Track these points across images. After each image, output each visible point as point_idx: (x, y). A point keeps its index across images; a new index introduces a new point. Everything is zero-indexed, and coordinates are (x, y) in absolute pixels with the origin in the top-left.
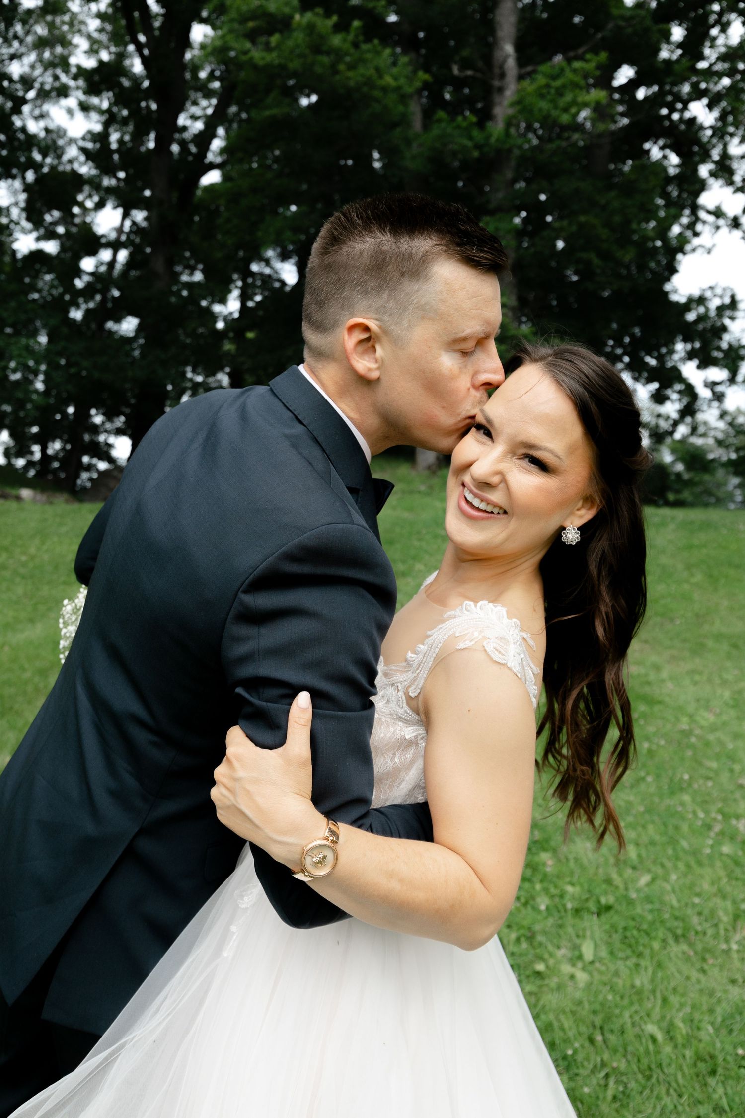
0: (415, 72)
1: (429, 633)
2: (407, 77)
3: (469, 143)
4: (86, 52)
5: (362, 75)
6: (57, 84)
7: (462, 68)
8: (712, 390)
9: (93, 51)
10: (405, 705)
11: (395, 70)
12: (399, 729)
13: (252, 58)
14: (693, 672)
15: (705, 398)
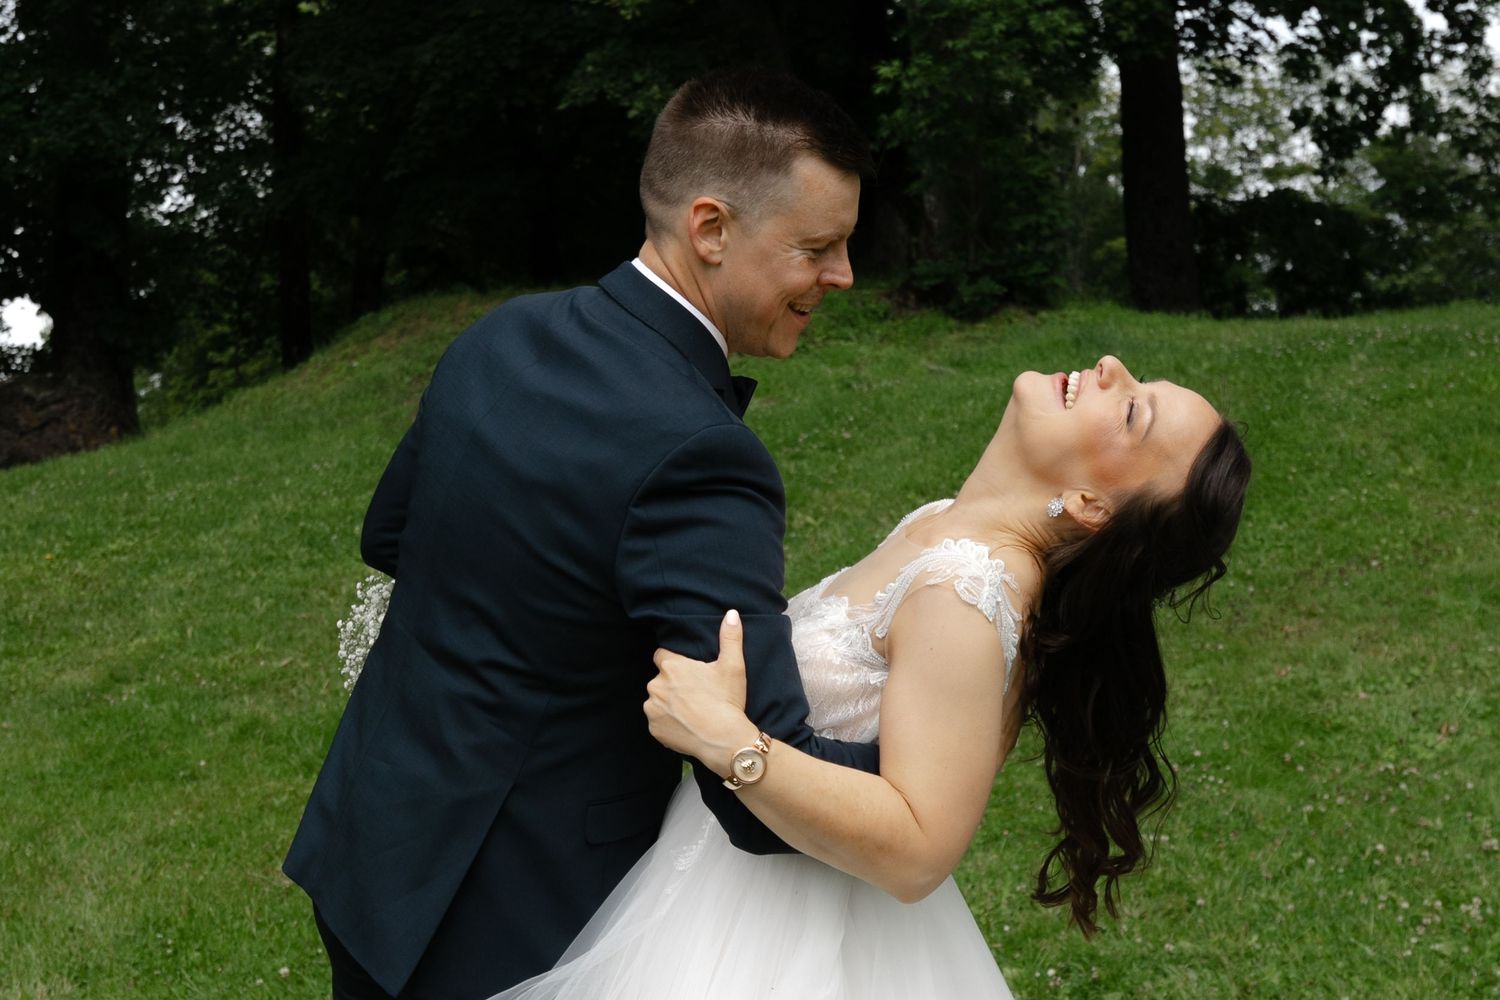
1: (901, 569)
10: (870, 648)
12: (863, 674)
14: (1409, 660)
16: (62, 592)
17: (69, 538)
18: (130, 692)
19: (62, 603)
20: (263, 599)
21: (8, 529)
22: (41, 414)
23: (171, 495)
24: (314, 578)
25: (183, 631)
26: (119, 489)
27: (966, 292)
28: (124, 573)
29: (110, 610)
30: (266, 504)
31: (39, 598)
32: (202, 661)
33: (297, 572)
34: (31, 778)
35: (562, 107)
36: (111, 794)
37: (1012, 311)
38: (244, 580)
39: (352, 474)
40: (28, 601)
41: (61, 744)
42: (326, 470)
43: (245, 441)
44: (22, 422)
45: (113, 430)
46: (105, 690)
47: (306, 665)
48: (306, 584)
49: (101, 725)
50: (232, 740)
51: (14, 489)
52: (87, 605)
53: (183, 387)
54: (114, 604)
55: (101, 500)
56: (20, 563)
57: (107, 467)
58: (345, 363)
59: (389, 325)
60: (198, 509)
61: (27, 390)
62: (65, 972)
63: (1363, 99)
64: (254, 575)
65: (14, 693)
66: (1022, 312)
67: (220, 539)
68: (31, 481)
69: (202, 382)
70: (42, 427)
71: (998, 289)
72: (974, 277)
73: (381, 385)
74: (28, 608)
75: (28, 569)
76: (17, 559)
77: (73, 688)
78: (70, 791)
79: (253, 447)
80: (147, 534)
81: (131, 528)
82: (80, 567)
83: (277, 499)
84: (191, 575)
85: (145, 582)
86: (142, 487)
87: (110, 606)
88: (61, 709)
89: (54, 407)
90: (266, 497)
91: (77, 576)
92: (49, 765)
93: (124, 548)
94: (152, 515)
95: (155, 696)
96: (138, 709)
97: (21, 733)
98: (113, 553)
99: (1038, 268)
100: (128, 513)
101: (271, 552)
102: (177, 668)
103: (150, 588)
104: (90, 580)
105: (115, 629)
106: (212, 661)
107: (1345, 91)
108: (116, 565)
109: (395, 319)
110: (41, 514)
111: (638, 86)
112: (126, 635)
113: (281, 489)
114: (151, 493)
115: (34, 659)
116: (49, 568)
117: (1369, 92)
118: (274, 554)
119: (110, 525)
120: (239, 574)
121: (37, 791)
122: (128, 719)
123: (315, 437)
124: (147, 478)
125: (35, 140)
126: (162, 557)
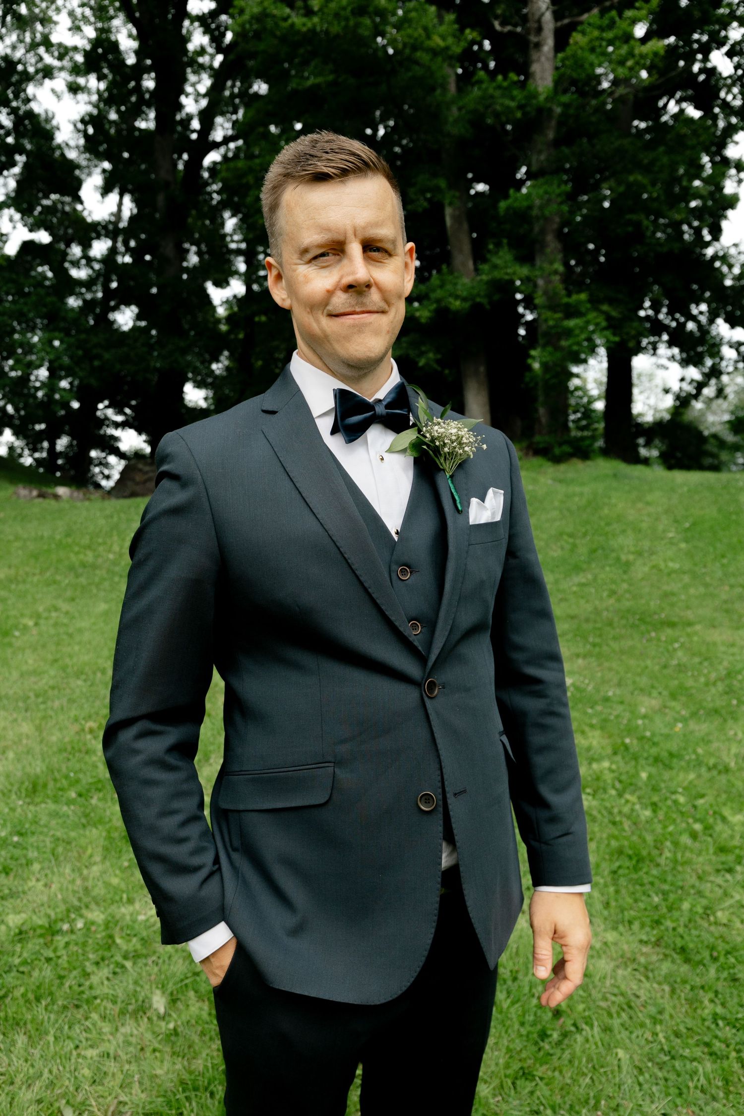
0: (462, 30)
2: (454, 36)
3: (513, 104)
4: (70, 29)
5: (410, 36)
6: (40, 65)
7: (502, 24)
8: (737, 350)
9: (76, 29)
11: (442, 29)
13: (293, 25)
15: (730, 359)
117: (698, 382)
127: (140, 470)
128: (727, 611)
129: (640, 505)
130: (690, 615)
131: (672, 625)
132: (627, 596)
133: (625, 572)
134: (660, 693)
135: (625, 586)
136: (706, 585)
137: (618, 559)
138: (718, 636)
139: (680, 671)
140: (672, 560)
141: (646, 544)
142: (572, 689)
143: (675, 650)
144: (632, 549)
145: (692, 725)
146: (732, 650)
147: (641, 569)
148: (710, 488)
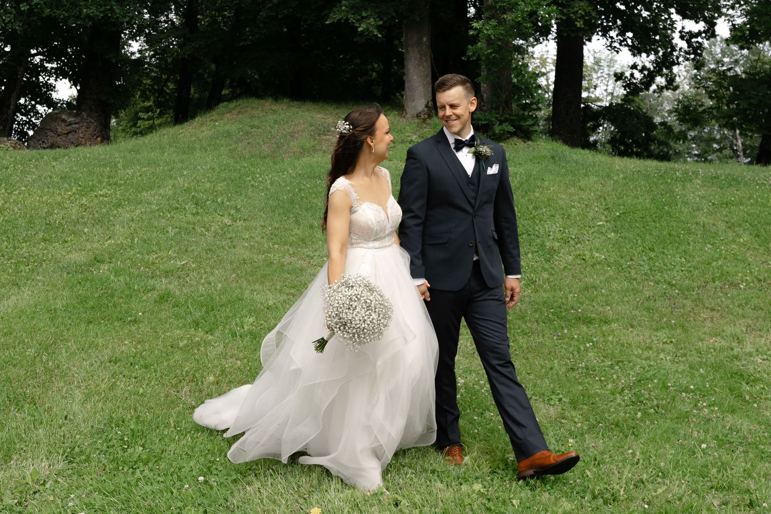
16: (74, 211)
17: (80, 186)
18: (105, 267)
19: (74, 217)
20: (173, 228)
21: (51, 177)
22: (68, 128)
23: (130, 172)
24: (198, 221)
25: (133, 239)
26: (105, 165)
27: (497, 129)
28: (105, 206)
29: (98, 224)
30: (176, 182)
31: (62, 213)
32: (141, 256)
33: (191, 218)
34: (49, 311)
35: (327, 22)
36: (91, 326)
37: (515, 139)
38: (163, 218)
39: (216, 173)
40: (57, 214)
41: (66, 293)
42: (204, 169)
43: (164, 151)
44: (59, 130)
45: (99, 139)
46: (92, 265)
47: (194, 266)
48: (194, 224)
49: (88, 285)
50: (155, 302)
51: (55, 159)
52: (86, 219)
53: (127, 126)
54: (99, 221)
55: (97, 169)
56: (55, 195)
57: (99, 154)
58: (212, 123)
59: (233, 109)
60: (143, 180)
61: (64, 117)
62: (61, 452)
63: (646, 72)
64: (169, 215)
65: (45, 261)
66: (520, 140)
67: (153, 196)
68: (64, 156)
69: (135, 125)
70: (68, 134)
71: (512, 129)
72: (501, 123)
73: (229, 134)
74: (57, 217)
75: (59, 199)
76: (53, 193)
77: (75, 262)
78: (69, 322)
79: (169, 154)
80: (118, 189)
81: (111, 184)
82: (84, 201)
83: (181, 180)
84: (138, 212)
85: (115, 212)
86: (116, 166)
87: (98, 222)
88: (68, 273)
89: (74, 126)
90: (175, 178)
91: (82, 205)
92: (59, 304)
93: (106, 194)
94: (121, 180)
95: (117, 273)
96: (108, 278)
97: (46, 283)
98: (102, 196)
99: (530, 122)
100: (109, 177)
101: (177, 205)
102: (129, 259)
103: (118, 215)
104: (89, 207)
105: (99, 234)
106: (147, 257)
107: (639, 68)
108: (101, 202)
109: (236, 106)
110: (67, 172)
111: (363, 18)
112: (104, 237)
113: (182, 175)
114: (121, 170)
115: (57, 244)
116: (69, 199)
117: (649, 70)
118: (179, 206)
119: (100, 182)
120: (161, 214)
121: (52, 320)
122: (102, 284)
123: (198, 154)
124: (119, 162)
125: (85, 11)
126: (125, 201)
127: (64, 121)
128: (648, 309)
129: (572, 190)
130: (608, 311)
131: (589, 322)
132: (546, 286)
133: (547, 261)
134: (560, 400)
135: (545, 275)
136: (630, 280)
137: (543, 245)
138: (633, 337)
139: (587, 375)
140: (598, 250)
141: (574, 231)
142: (462, 391)
143: (587, 350)
144: (559, 236)
145: (589, 440)
146: (646, 354)
147: (565, 258)
148: (647, 177)
